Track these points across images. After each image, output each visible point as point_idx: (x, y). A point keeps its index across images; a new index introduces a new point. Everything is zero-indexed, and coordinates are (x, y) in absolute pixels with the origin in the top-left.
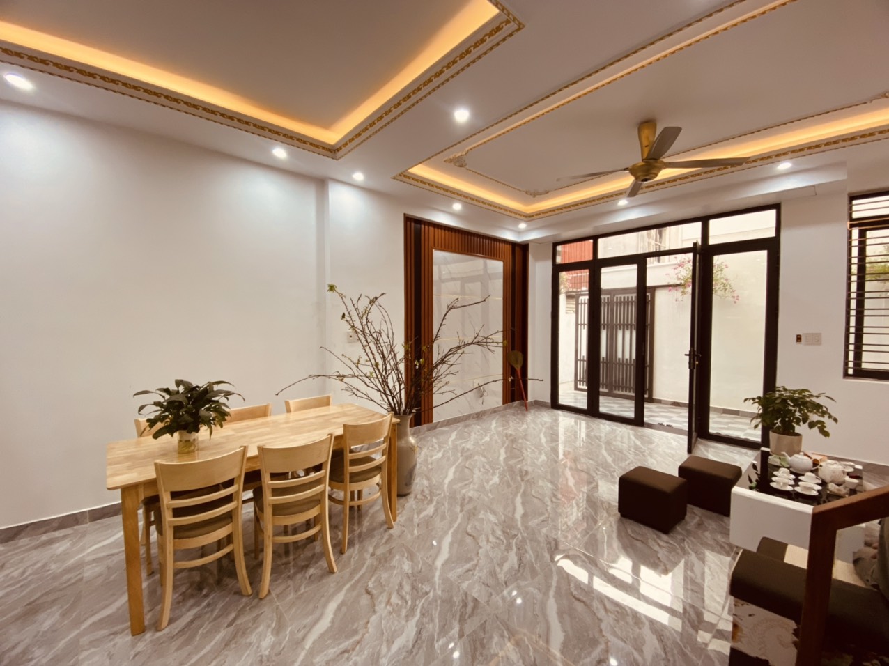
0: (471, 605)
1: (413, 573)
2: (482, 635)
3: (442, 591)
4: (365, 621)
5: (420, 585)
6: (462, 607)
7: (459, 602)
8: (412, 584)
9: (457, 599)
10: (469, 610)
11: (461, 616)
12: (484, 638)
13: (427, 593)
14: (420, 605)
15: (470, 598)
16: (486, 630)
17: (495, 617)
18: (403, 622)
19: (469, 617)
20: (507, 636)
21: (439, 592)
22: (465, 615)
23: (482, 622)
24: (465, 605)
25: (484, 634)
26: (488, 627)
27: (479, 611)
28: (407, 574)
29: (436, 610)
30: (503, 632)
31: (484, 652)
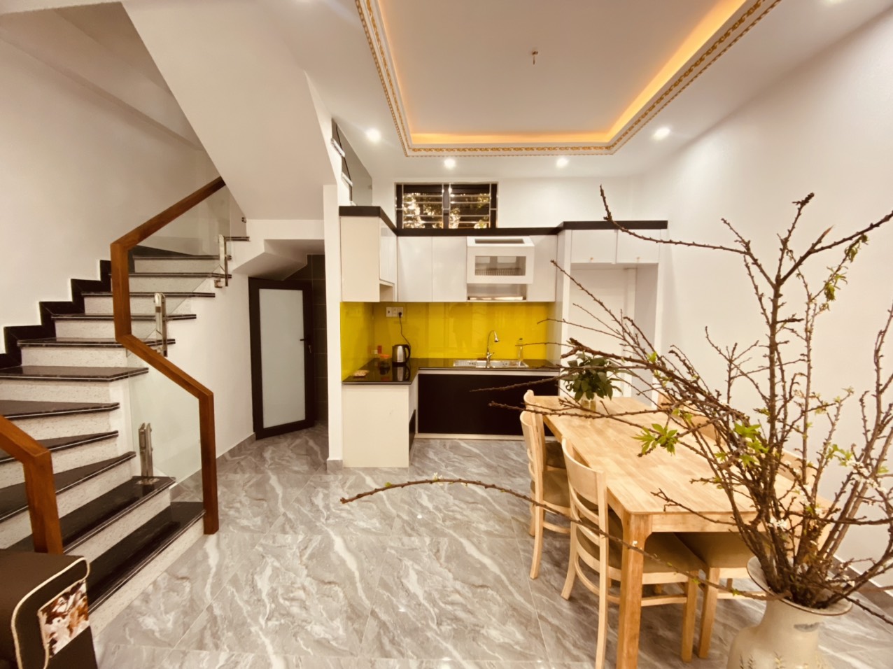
0: (388, 647)
1: (478, 632)
2: (356, 626)
3: (428, 639)
4: (453, 570)
5: (454, 626)
6: (394, 638)
7: (401, 640)
8: (463, 622)
9: (407, 641)
10: (386, 641)
11: (388, 628)
12: (353, 625)
13: (439, 624)
14: (431, 610)
15: (395, 653)
16: (355, 633)
17: (354, 653)
18: (427, 589)
19: (379, 633)
20: (331, 642)
21: (429, 634)
22: (384, 632)
23: (363, 638)
24: (392, 641)
25: (354, 628)
26: (355, 637)
27: (375, 647)
28: (483, 627)
29: (414, 616)
30: (337, 643)
31: (345, 615)
